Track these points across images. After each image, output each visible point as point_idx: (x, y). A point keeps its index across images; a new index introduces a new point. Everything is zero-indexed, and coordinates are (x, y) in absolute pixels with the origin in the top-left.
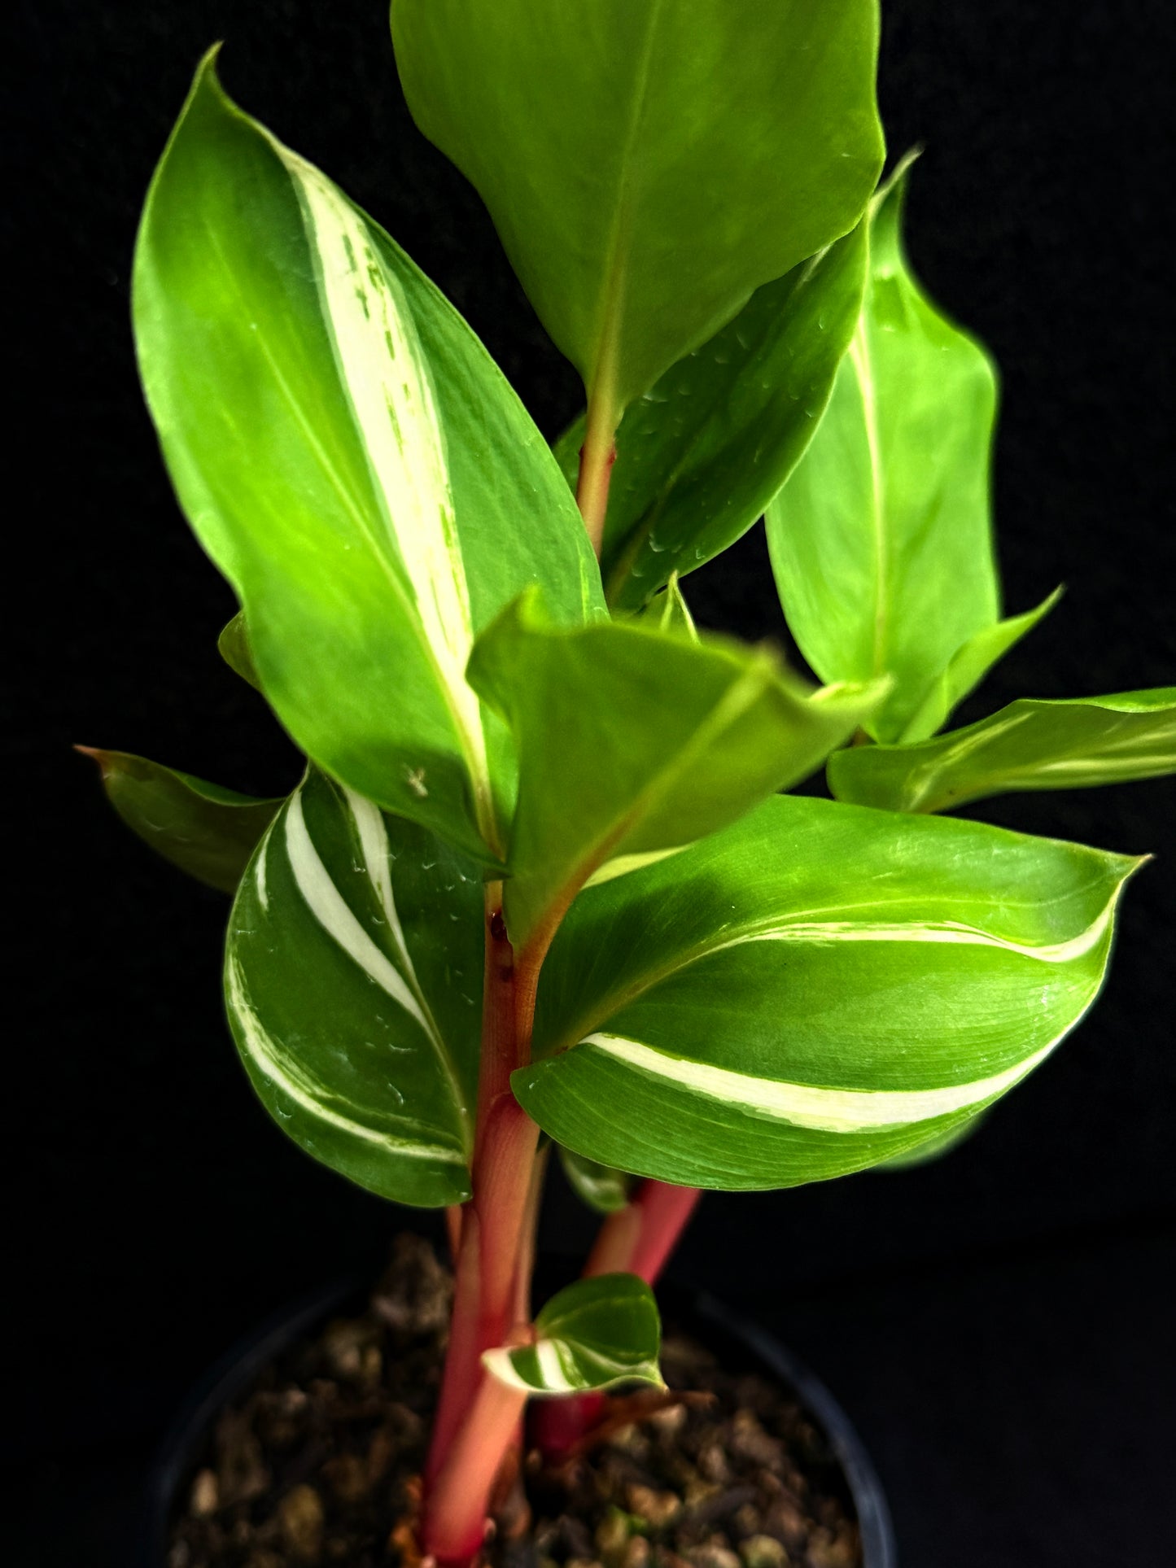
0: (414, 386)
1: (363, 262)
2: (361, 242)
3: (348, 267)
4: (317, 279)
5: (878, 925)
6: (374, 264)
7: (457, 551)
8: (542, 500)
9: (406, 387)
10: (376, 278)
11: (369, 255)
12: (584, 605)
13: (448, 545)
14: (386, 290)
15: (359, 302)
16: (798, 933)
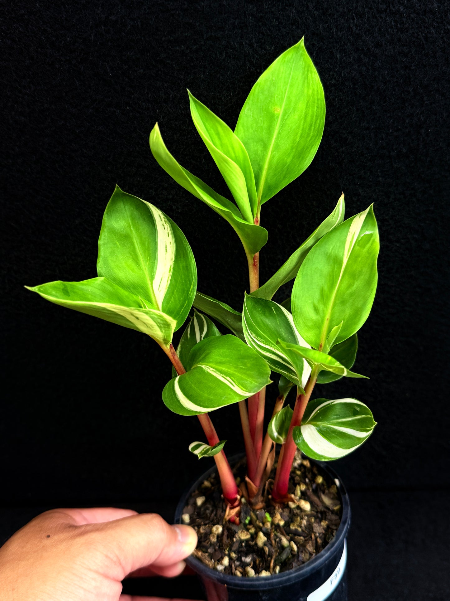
0: (172, 243)
1: (163, 220)
2: (162, 216)
3: (160, 220)
4: (154, 222)
6: (165, 220)
7: (171, 274)
8: (189, 268)
9: (170, 242)
10: (166, 223)
11: (164, 218)
12: (191, 290)
13: (169, 272)
14: (168, 225)
15: (163, 226)
16: (206, 368)
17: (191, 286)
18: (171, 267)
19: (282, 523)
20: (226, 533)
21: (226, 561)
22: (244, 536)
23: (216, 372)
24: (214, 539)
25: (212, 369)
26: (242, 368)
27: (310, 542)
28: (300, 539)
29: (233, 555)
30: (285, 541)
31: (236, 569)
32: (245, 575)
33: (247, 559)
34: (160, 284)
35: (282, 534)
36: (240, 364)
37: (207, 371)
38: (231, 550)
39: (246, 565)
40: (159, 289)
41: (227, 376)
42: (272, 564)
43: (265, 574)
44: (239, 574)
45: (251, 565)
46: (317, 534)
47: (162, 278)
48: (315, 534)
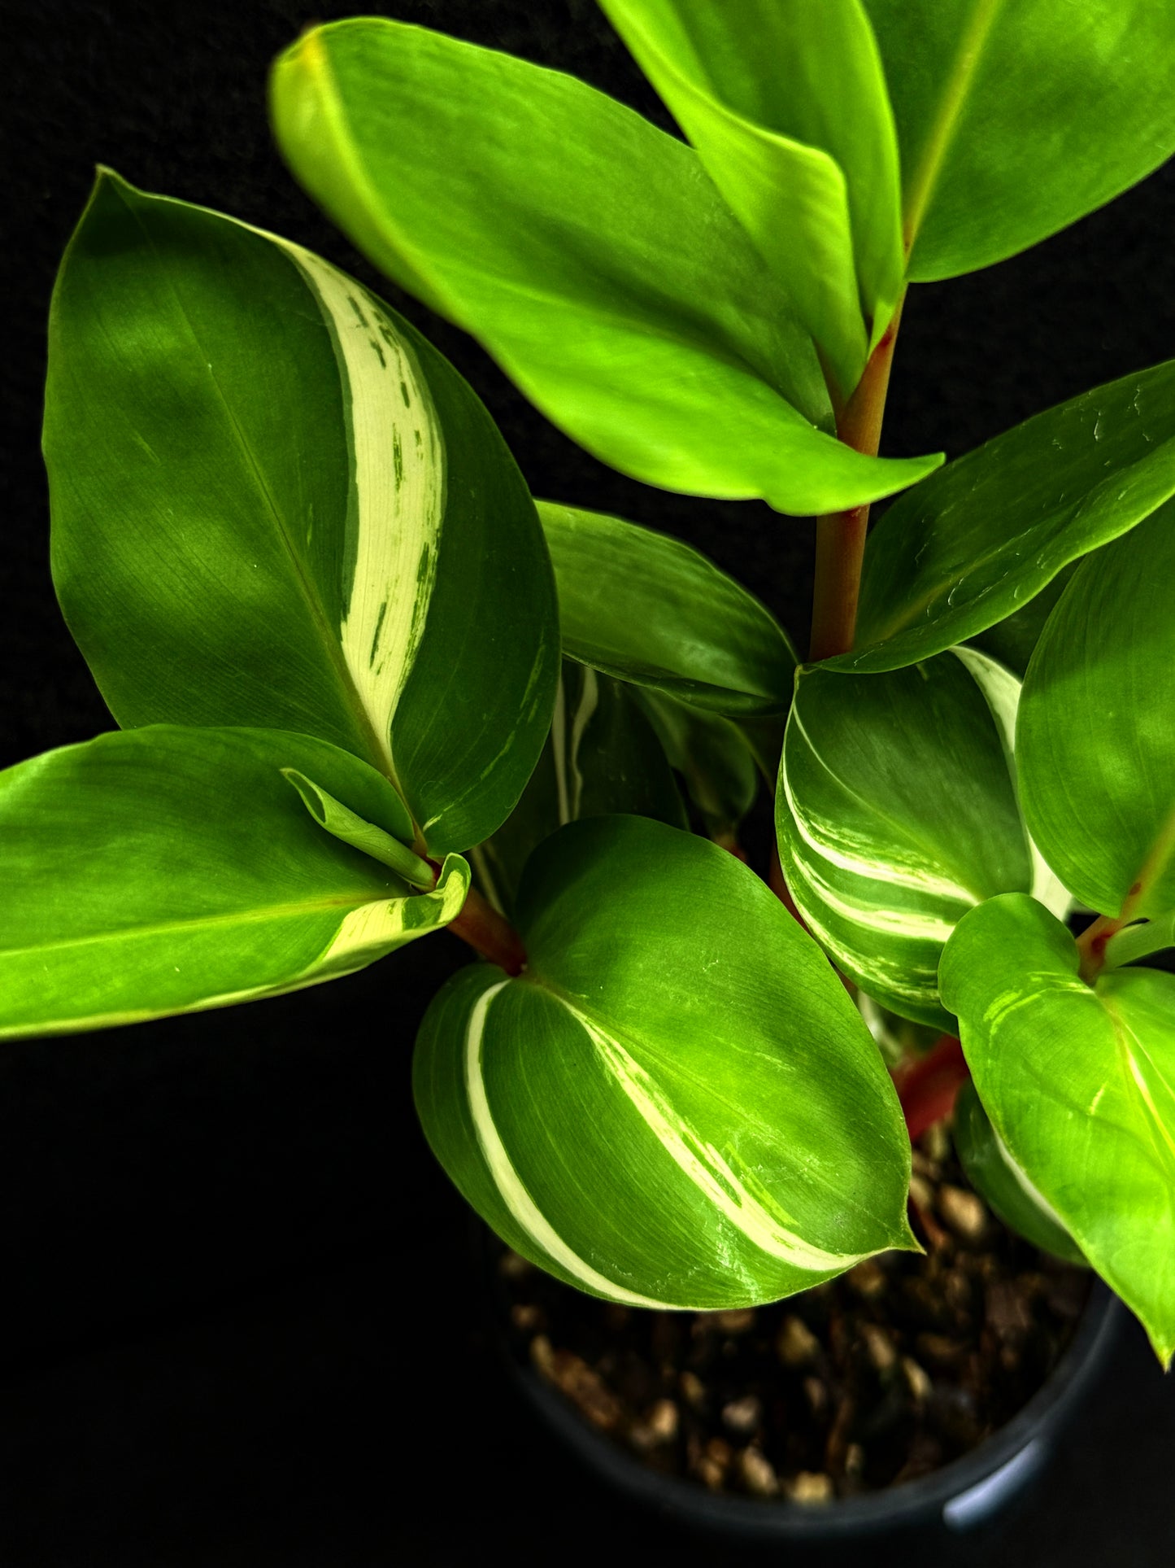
0: (424, 435)
1: (374, 324)
2: (368, 308)
3: (358, 322)
4: (328, 324)
5: (663, 1099)
6: (385, 325)
7: (428, 587)
9: (417, 434)
10: (390, 338)
11: (378, 318)
13: (419, 579)
14: (400, 349)
15: (374, 352)
17: (530, 670)
18: (426, 553)
21: (666, 1421)
23: (656, 1095)
25: (635, 1067)
26: (770, 1071)
27: (973, 1361)
28: (941, 1347)
29: (693, 1388)
30: (882, 1351)
31: (705, 1454)
32: (736, 1480)
33: (742, 1415)
34: (377, 636)
35: (872, 1320)
36: (760, 1042)
37: (613, 1077)
38: (682, 1367)
39: (737, 1440)
40: (373, 657)
41: (705, 1136)
42: (833, 1443)
43: (811, 1490)
44: (713, 1472)
45: (756, 1441)
46: (1002, 1332)
47: (384, 607)
48: (992, 1330)
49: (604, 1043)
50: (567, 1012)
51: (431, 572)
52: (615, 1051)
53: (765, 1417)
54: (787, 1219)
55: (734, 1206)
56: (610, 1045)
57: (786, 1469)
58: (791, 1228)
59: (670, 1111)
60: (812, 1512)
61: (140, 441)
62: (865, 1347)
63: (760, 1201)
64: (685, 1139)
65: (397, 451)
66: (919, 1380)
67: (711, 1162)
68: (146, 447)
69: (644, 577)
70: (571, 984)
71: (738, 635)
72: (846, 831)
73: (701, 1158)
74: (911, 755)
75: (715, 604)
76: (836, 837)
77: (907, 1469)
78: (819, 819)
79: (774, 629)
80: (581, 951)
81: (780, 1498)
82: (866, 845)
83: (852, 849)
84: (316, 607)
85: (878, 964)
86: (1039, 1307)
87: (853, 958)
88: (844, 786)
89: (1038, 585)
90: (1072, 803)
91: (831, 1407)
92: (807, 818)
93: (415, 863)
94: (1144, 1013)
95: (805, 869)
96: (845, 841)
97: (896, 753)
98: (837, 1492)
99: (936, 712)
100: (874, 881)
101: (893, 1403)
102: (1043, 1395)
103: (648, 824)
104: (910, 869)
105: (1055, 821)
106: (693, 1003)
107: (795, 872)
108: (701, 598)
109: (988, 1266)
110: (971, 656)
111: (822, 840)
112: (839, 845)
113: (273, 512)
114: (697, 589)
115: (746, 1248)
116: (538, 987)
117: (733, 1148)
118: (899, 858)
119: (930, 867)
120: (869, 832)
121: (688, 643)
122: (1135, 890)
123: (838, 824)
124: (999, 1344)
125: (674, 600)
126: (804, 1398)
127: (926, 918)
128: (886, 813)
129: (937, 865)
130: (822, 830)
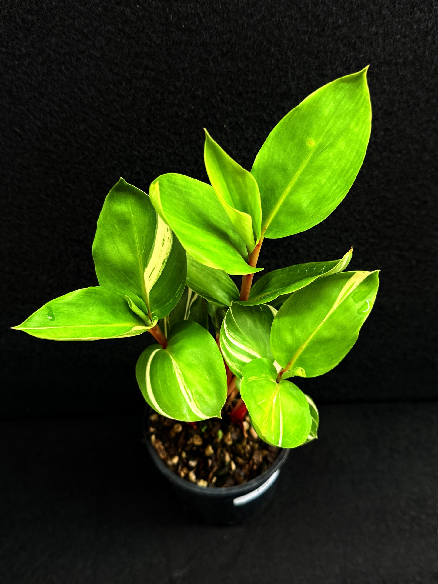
0: (170, 238)
7: (164, 267)
9: (168, 238)
13: (162, 265)
17: (178, 288)
18: (165, 260)
19: (230, 443)
20: (184, 434)
21: (176, 460)
22: (197, 441)
23: (182, 377)
24: (173, 435)
25: (179, 371)
26: (205, 379)
27: (247, 466)
28: (240, 461)
29: (184, 455)
30: (228, 458)
31: (182, 470)
32: (187, 477)
33: (193, 463)
34: (151, 273)
35: (227, 451)
36: (205, 373)
37: (175, 372)
38: (183, 450)
39: (190, 468)
40: (149, 277)
41: (188, 387)
42: (211, 475)
43: (203, 484)
44: (182, 474)
45: (194, 470)
46: (255, 461)
47: (154, 268)
48: (253, 460)
49: (175, 365)
50: (170, 357)
51: (165, 264)
52: (177, 367)
53: (198, 466)
54: (200, 407)
55: (190, 402)
56: (176, 365)
57: (198, 478)
58: (200, 409)
59: (183, 381)
60: (202, 488)
61: (116, 226)
62: (224, 456)
63: (195, 402)
64: (184, 387)
65: (164, 240)
66: (233, 466)
67: (188, 393)
68: (117, 227)
69: (214, 275)
70: (172, 352)
71: (230, 291)
72: (237, 336)
73: (186, 391)
74: (256, 325)
75: (227, 284)
76: (234, 337)
77: (226, 485)
78: (231, 332)
79: (238, 293)
80: (176, 346)
81: (196, 483)
82: (240, 340)
83: (237, 340)
84: (141, 265)
85: (235, 364)
86: (265, 458)
87: (230, 362)
88: (239, 327)
89: (275, 298)
90: (279, 343)
91: (212, 467)
92: (229, 331)
93: (148, 320)
94: (285, 389)
95: (225, 341)
96: (235, 338)
97: (252, 324)
98: (208, 486)
99: (263, 318)
100: (239, 348)
101: (226, 469)
102: (259, 477)
103: (197, 325)
104: (248, 348)
105: (276, 346)
106: (195, 362)
107: (222, 341)
108: (225, 282)
109: (256, 446)
110: (272, 308)
111: (231, 337)
112: (234, 339)
113: (138, 245)
114: (224, 280)
115: (190, 410)
116: (166, 351)
117: (193, 391)
118: (246, 345)
119: (253, 349)
120: (241, 338)
121: (219, 290)
122: (290, 364)
123: (235, 334)
124: (254, 464)
125: (218, 281)
126: (207, 463)
127: (248, 358)
128: (247, 335)
129: (254, 349)
130: (231, 334)
